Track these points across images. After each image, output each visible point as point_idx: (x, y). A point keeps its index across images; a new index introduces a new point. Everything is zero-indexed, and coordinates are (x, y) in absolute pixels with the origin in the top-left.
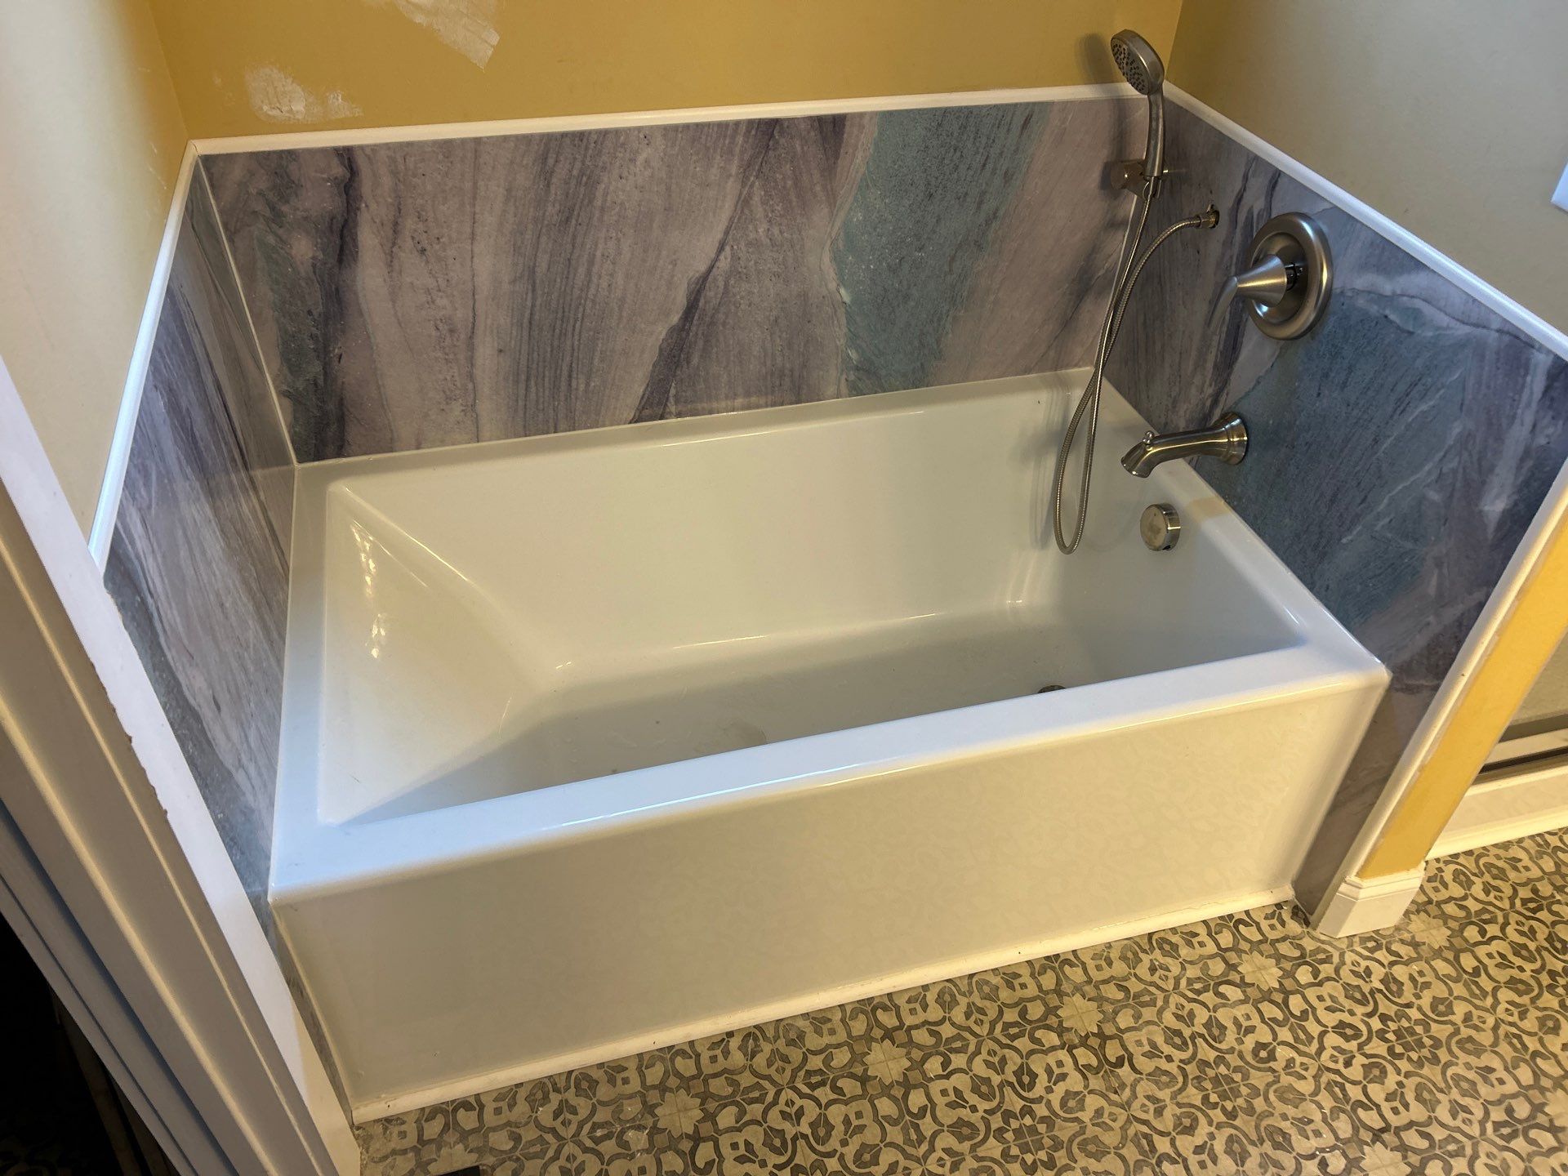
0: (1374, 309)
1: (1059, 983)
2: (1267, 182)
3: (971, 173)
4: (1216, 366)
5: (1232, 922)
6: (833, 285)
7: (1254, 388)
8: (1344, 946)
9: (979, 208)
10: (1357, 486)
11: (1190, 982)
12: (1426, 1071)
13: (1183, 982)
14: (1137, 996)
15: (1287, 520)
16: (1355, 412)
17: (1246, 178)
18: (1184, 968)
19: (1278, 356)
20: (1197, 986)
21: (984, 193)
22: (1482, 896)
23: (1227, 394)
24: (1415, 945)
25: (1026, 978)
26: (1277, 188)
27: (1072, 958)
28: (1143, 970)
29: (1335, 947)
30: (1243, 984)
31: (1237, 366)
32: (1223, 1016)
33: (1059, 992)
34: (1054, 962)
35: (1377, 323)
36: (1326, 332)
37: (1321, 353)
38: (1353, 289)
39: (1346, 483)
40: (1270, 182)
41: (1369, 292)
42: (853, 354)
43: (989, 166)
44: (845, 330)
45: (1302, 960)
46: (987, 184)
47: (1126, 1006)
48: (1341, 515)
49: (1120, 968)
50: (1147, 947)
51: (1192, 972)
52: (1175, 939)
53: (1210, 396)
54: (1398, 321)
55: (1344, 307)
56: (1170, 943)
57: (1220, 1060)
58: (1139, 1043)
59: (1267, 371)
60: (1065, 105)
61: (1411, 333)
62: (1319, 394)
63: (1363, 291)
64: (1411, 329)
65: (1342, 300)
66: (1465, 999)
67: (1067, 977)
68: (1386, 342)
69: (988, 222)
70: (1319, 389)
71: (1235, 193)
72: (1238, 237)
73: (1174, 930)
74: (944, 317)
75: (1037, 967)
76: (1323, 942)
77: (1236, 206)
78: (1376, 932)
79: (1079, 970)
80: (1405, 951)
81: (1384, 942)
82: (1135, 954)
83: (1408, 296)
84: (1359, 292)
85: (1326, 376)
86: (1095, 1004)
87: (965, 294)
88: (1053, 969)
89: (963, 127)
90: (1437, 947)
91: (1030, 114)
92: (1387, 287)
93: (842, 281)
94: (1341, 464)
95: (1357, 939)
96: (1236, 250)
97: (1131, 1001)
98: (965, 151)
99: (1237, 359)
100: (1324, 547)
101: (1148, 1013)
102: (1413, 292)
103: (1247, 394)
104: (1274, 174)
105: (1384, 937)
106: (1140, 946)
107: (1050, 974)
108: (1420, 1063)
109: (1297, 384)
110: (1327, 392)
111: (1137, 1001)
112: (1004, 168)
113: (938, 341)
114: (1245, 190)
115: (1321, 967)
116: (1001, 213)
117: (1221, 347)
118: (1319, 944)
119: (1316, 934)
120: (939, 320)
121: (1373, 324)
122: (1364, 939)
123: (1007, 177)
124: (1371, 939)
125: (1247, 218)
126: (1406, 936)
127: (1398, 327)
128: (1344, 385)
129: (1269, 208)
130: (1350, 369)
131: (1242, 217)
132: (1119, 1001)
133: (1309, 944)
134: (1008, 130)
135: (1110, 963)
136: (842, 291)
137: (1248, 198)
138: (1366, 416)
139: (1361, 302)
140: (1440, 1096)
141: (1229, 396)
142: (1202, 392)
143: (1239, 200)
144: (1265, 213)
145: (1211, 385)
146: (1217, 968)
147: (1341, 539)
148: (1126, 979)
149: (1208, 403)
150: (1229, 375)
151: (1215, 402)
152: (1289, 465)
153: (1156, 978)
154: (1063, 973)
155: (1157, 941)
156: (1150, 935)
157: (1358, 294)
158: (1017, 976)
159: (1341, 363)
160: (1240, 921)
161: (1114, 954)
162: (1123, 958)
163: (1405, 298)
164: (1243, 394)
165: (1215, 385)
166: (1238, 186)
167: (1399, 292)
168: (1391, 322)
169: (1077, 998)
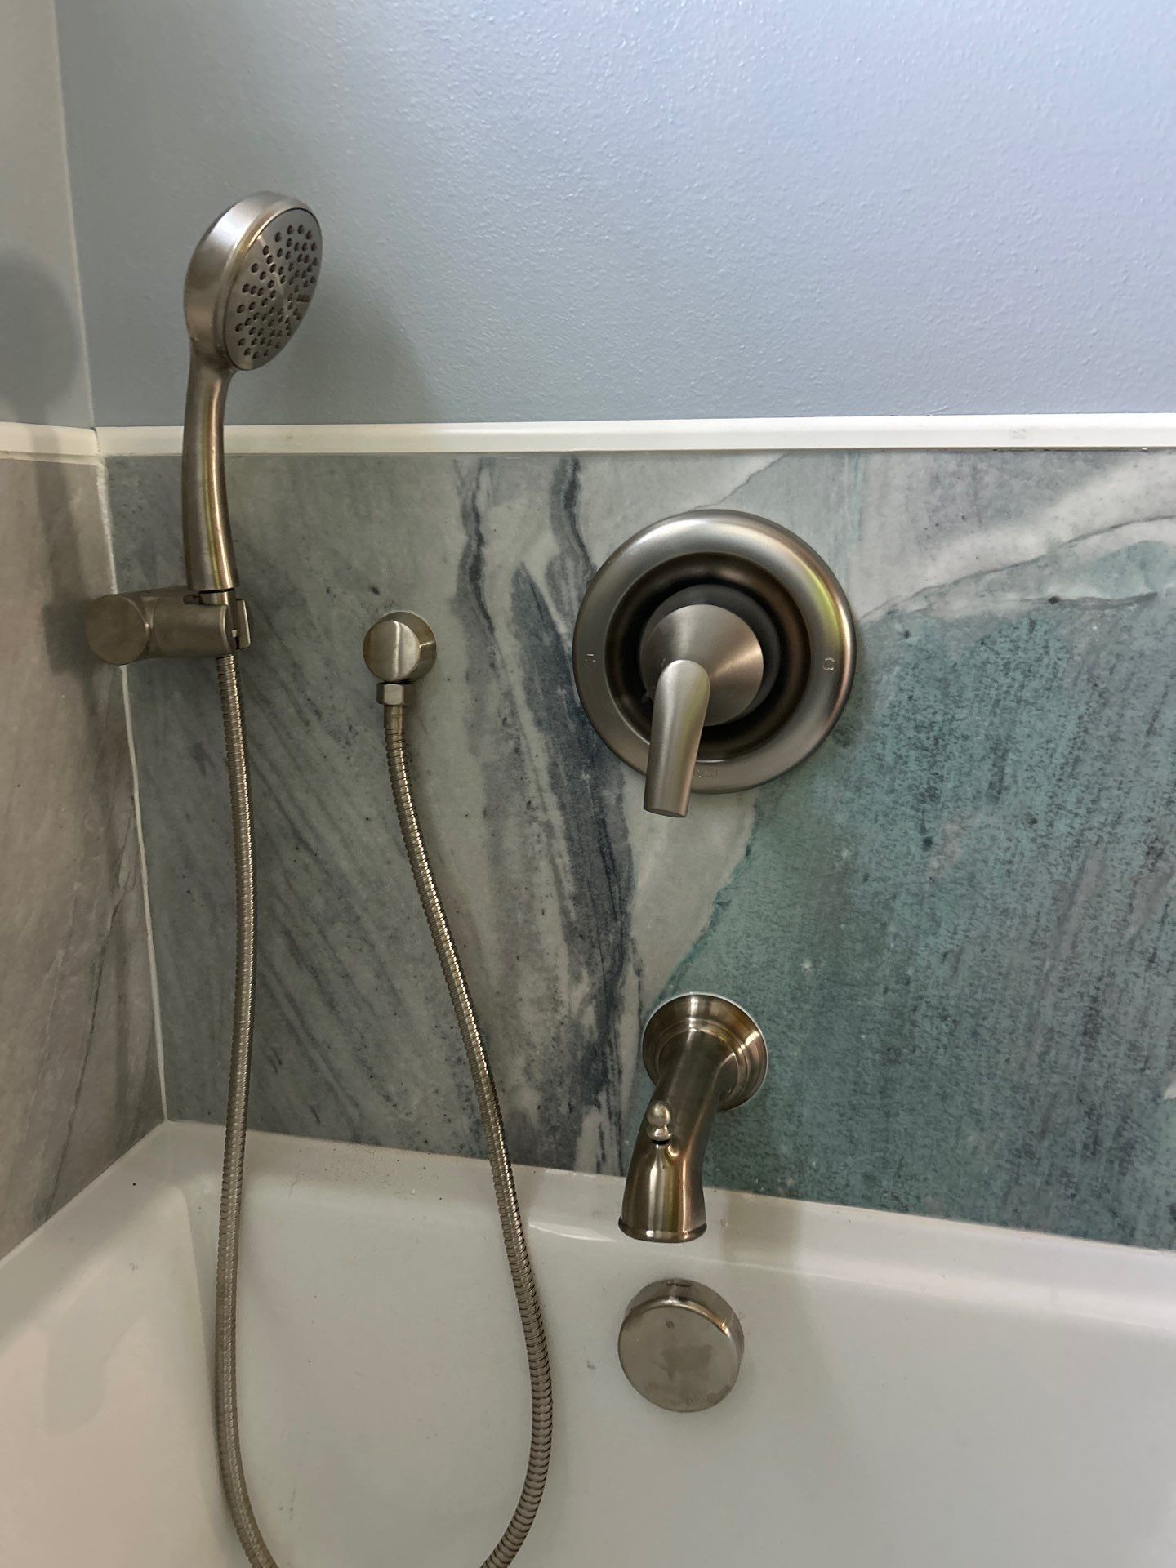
0: (1009, 603)
2: (543, 498)
4: (572, 933)
7: (714, 923)
10: (1148, 968)
15: (972, 1138)
16: (1061, 827)
17: (472, 517)
19: (757, 825)
23: (639, 973)
26: (583, 496)
31: (638, 905)
35: (1033, 624)
36: (880, 710)
37: (889, 759)
38: (924, 593)
39: (1112, 975)
40: (555, 491)
41: (977, 576)
53: (585, 1002)
54: (1094, 593)
55: (912, 640)
59: (737, 871)
61: (1148, 599)
62: (928, 843)
63: (956, 583)
64: (1142, 590)
65: (898, 627)
68: (1082, 645)
70: (923, 830)
71: (455, 560)
72: (508, 644)
77: (470, 588)
83: (1097, 533)
84: (942, 592)
85: (932, 795)
92: (1028, 542)
94: (1074, 946)
96: (514, 676)
99: (629, 888)
100: (1119, 1133)
102: (1113, 515)
103: (700, 944)
104: (559, 473)
109: (845, 854)
110: (951, 828)
114: (481, 541)
117: (569, 887)
121: (1024, 631)
125: (516, 597)
127: (1104, 605)
128: (997, 790)
129: (577, 545)
130: (999, 751)
131: (500, 599)
137: (500, 556)
138: (1097, 819)
139: (960, 606)
141: (647, 971)
142: (556, 1003)
143: (473, 569)
144: (570, 564)
145: (577, 978)
147: (1159, 1095)
149: (589, 1018)
150: (623, 934)
151: (608, 1003)
152: (914, 1024)
157: (942, 595)
159: (964, 751)
163: (1093, 541)
164: (688, 948)
165: (592, 973)
166: (457, 540)
167: (1065, 536)
168: (1073, 604)
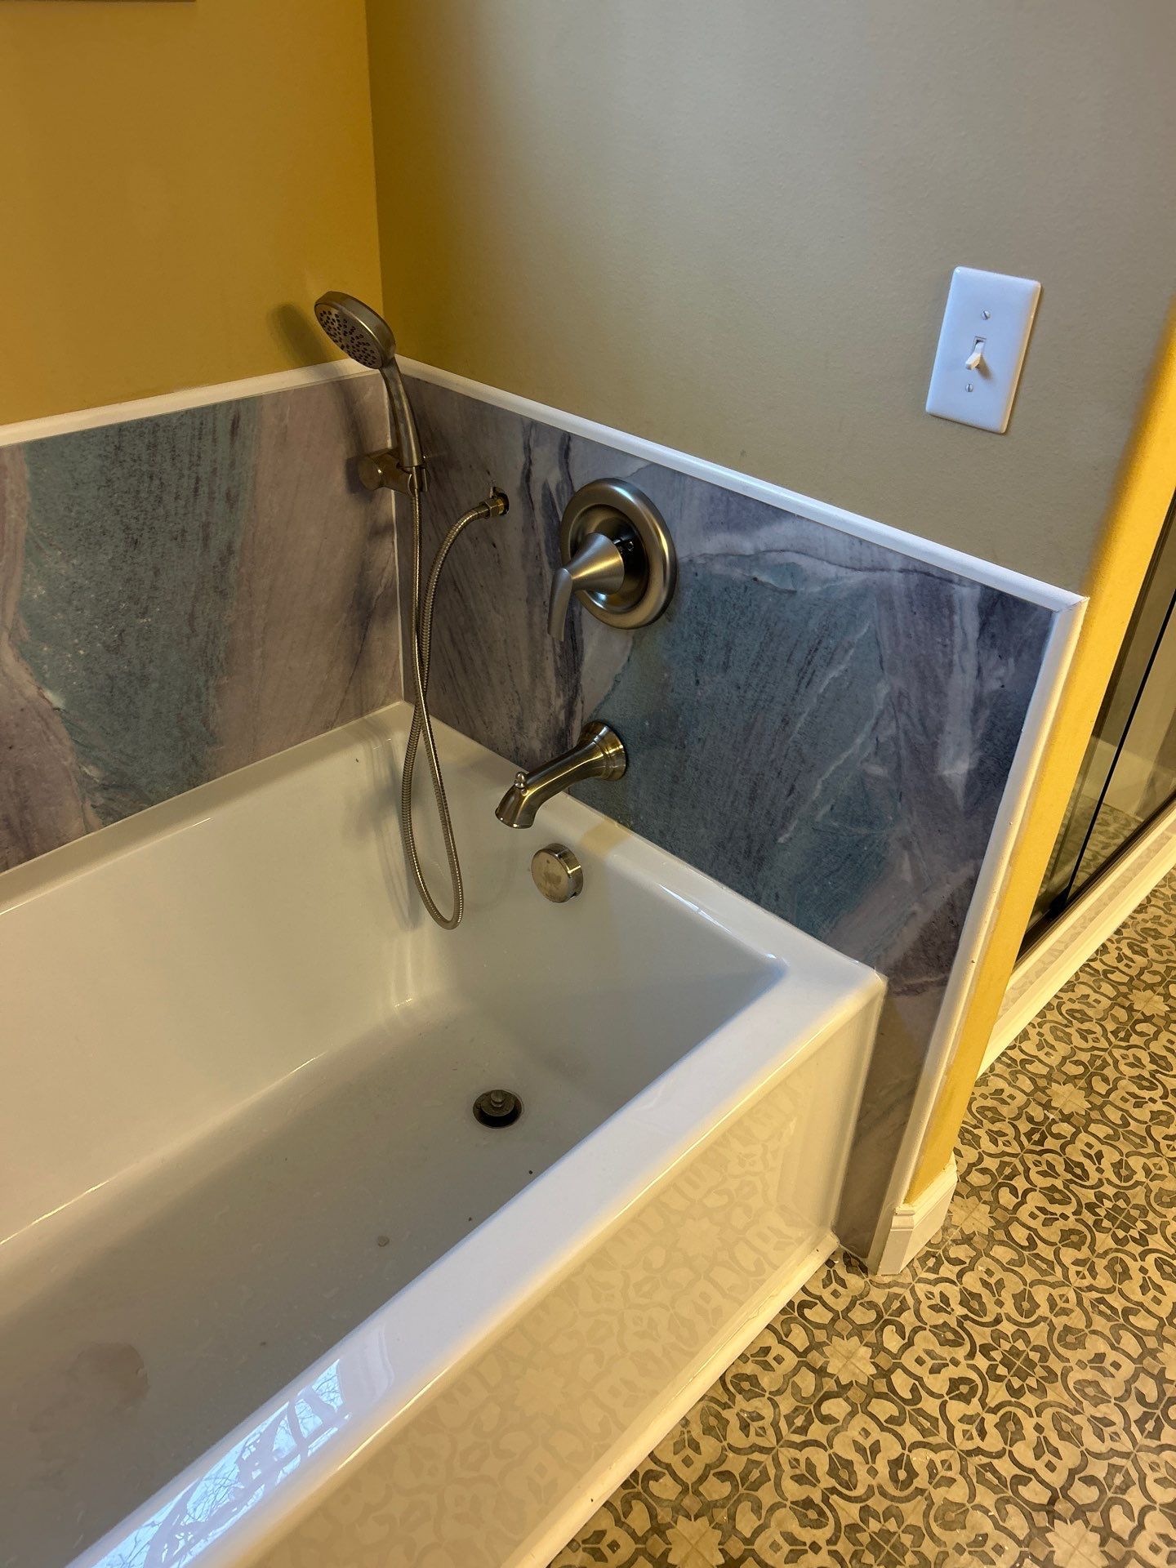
0: (737, 573)
1: (653, 1516)
2: (556, 450)
3: (182, 503)
4: (558, 673)
5: (795, 1311)
6: (31, 691)
7: (613, 690)
8: (909, 1279)
9: (206, 546)
10: (778, 777)
11: (790, 1420)
12: (1051, 1396)
13: (783, 1425)
14: (745, 1476)
15: (703, 830)
16: (749, 695)
17: (527, 449)
18: (775, 1405)
19: (633, 647)
20: (799, 1421)
21: (206, 526)
22: (992, 1149)
23: (583, 702)
24: (967, 1240)
25: (614, 1533)
26: (572, 454)
27: (653, 1466)
28: (735, 1437)
29: (902, 1286)
30: (842, 1390)
31: (585, 668)
32: (843, 1448)
33: (658, 1529)
34: (637, 1484)
35: (746, 588)
36: (684, 609)
37: (686, 635)
38: (703, 555)
39: (763, 775)
40: (561, 448)
41: (726, 555)
42: (92, 771)
43: (204, 489)
44: (69, 743)
45: (881, 1323)
46: (207, 513)
47: (738, 1501)
48: (768, 812)
49: (710, 1447)
50: (725, 1399)
51: (786, 1404)
52: (750, 1368)
53: (562, 707)
54: (771, 581)
55: (698, 578)
56: (747, 1378)
57: (866, 1512)
58: (775, 1547)
59: (624, 668)
60: (278, 397)
61: (793, 593)
62: (698, 682)
63: (717, 555)
64: (791, 587)
65: (693, 569)
66: (1040, 1282)
67: (657, 1499)
68: (764, 608)
69: (224, 561)
70: (696, 676)
71: (520, 468)
72: (539, 519)
73: (743, 1358)
74: (203, 689)
75: (618, 1504)
76: (889, 1285)
77: (525, 485)
78: (929, 1244)
79: (667, 1480)
80: (961, 1252)
81: (941, 1252)
82: (718, 1416)
83: (776, 551)
84: (712, 558)
85: (700, 659)
86: (703, 1522)
87: (222, 655)
88: (637, 1496)
89: (152, 446)
90: (986, 1232)
91: (237, 415)
92: (747, 545)
93: (42, 682)
94: (750, 755)
95: (916, 1264)
96: (541, 536)
97: (742, 1490)
98: (165, 476)
99: (581, 660)
100: (759, 851)
101: (767, 1495)
102: (782, 545)
103: (607, 698)
104: (563, 439)
105: (937, 1246)
106: (718, 1402)
107: (638, 1507)
108: (1041, 1391)
109: (666, 675)
110: (707, 678)
111: (746, 1484)
112: (224, 489)
113: (205, 722)
114: (530, 462)
115: (901, 1319)
116: (237, 546)
117: (558, 650)
118: (887, 1290)
119: (878, 1278)
120: (198, 696)
121: (742, 590)
122: (923, 1259)
123: (231, 499)
124: (928, 1255)
125: (544, 496)
126: (955, 1234)
127: (775, 589)
128: (726, 667)
129: (568, 478)
130: (728, 647)
131: (537, 496)
132: (728, 1498)
133: (878, 1296)
134: (215, 440)
135: (696, 1447)
136: (49, 694)
137: (538, 473)
138: (764, 696)
139: (718, 568)
140: (1077, 1419)
141: (586, 703)
142: (550, 705)
143: (527, 476)
144: (566, 487)
145: (558, 696)
146: (807, 1382)
147: (777, 840)
148: (722, 1460)
149: (562, 717)
150: (578, 681)
151: (570, 714)
152: (685, 767)
153: (753, 1439)
154: (652, 1495)
155: (735, 1383)
156: (722, 1379)
157: (711, 560)
158: (600, 1534)
159: (715, 642)
160: (803, 1305)
161: (696, 1431)
162: (708, 1430)
163: (774, 555)
164: (602, 698)
165: (564, 696)
166: (521, 459)
167: (763, 548)
168: (763, 584)
169: (683, 1525)
